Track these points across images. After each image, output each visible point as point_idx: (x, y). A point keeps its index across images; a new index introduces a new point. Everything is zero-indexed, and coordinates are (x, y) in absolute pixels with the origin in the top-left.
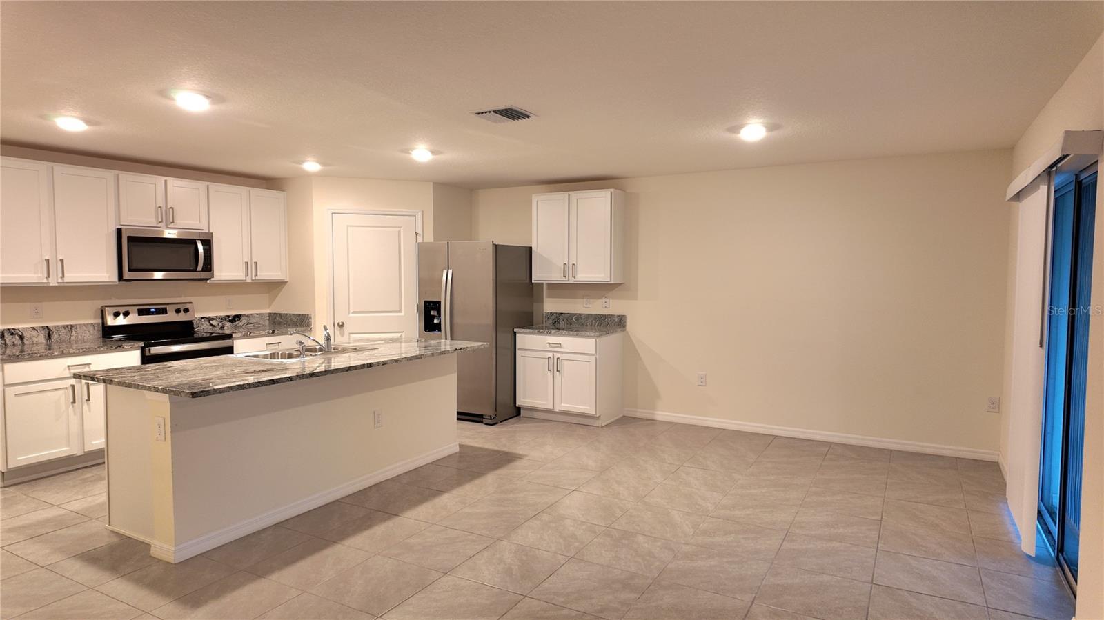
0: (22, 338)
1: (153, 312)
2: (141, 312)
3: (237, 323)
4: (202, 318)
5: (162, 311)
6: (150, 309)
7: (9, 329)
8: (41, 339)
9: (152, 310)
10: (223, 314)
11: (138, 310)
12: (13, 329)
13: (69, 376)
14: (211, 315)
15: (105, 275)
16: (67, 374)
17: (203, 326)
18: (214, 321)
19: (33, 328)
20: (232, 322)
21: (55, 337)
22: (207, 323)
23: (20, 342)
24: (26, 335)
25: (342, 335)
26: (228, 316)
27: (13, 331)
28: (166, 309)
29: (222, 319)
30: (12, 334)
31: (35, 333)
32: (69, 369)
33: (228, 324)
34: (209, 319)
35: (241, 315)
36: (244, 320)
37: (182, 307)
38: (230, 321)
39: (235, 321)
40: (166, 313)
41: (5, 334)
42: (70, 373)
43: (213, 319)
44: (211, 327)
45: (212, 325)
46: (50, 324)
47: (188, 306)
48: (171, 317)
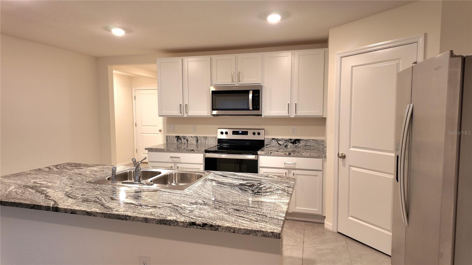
0: (187, 140)
1: (240, 133)
2: (234, 133)
3: (297, 144)
4: (273, 139)
5: (245, 133)
6: (239, 131)
7: (183, 136)
8: (194, 142)
9: (240, 132)
10: (287, 138)
11: (233, 131)
12: (184, 136)
13: (171, 162)
14: (280, 137)
15: (206, 112)
16: (170, 160)
17: (273, 144)
18: (281, 142)
19: (191, 137)
20: (293, 144)
21: (199, 142)
22: (276, 143)
23: (187, 143)
24: (189, 139)
25: (344, 165)
26: (291, 140)
27: (184, 137)
28: (247, 132)
29: (286, 141)
30: (184, 139)
31: (192, 139)
32: (172, 159)
33: (290, 145)
34: (277, 140)
35: (300, 139)
36: (302, 144)
37: (256, 132)
38: (292, 143)
39: (296, 143)
40: (247, 135)
41: (182, 138)
42: (172, 160)
43: (280, 140)
44: (278, 145)
45: (279, 144)
46: (198, 135)
47: (260, 131)
48: (250, 137)
